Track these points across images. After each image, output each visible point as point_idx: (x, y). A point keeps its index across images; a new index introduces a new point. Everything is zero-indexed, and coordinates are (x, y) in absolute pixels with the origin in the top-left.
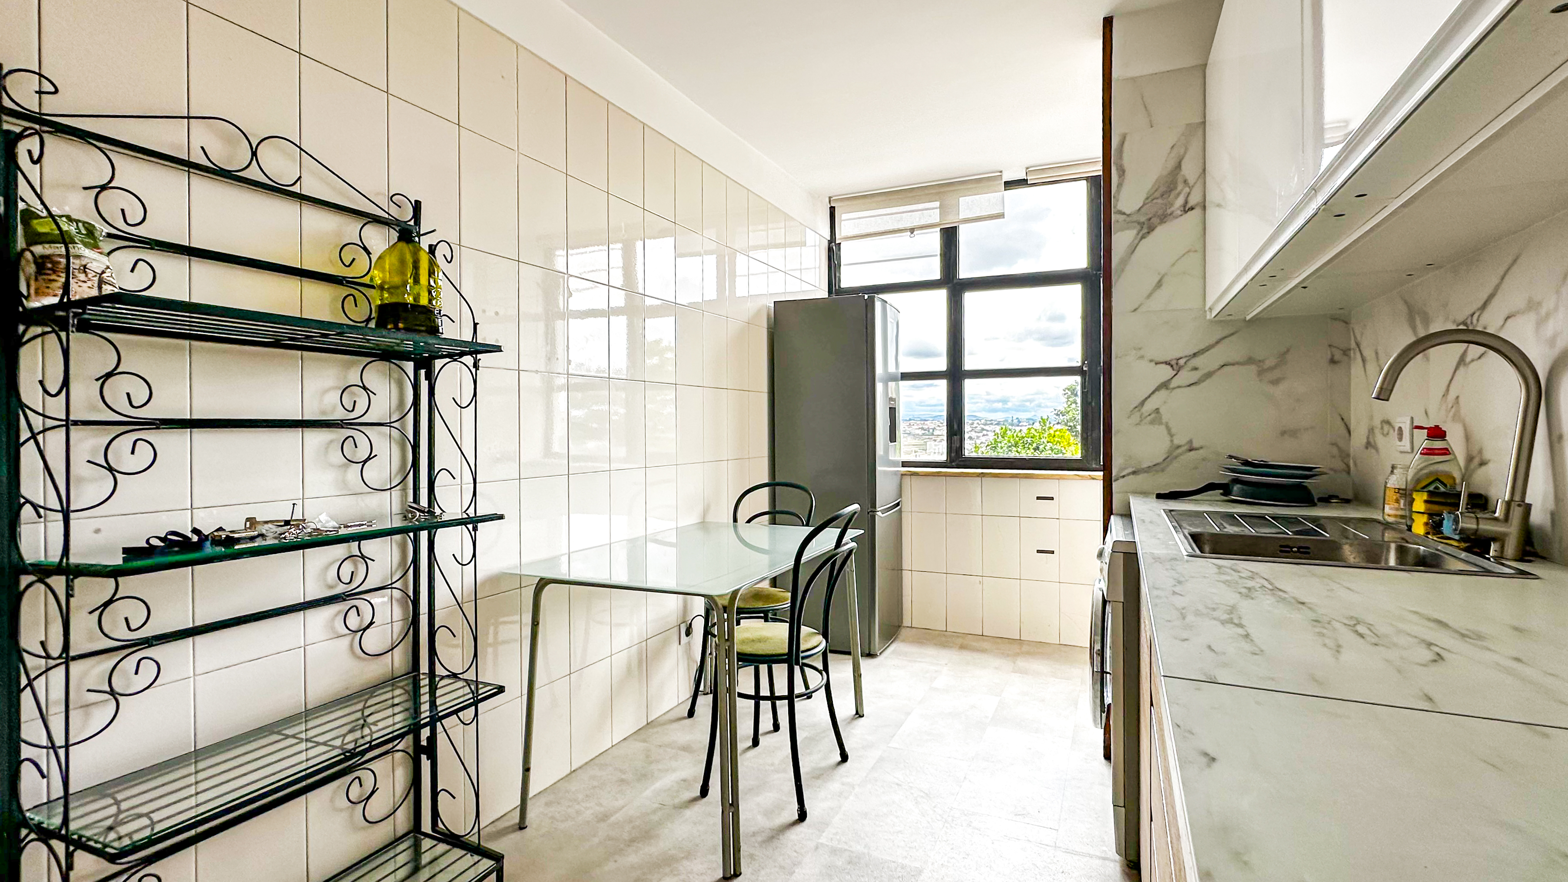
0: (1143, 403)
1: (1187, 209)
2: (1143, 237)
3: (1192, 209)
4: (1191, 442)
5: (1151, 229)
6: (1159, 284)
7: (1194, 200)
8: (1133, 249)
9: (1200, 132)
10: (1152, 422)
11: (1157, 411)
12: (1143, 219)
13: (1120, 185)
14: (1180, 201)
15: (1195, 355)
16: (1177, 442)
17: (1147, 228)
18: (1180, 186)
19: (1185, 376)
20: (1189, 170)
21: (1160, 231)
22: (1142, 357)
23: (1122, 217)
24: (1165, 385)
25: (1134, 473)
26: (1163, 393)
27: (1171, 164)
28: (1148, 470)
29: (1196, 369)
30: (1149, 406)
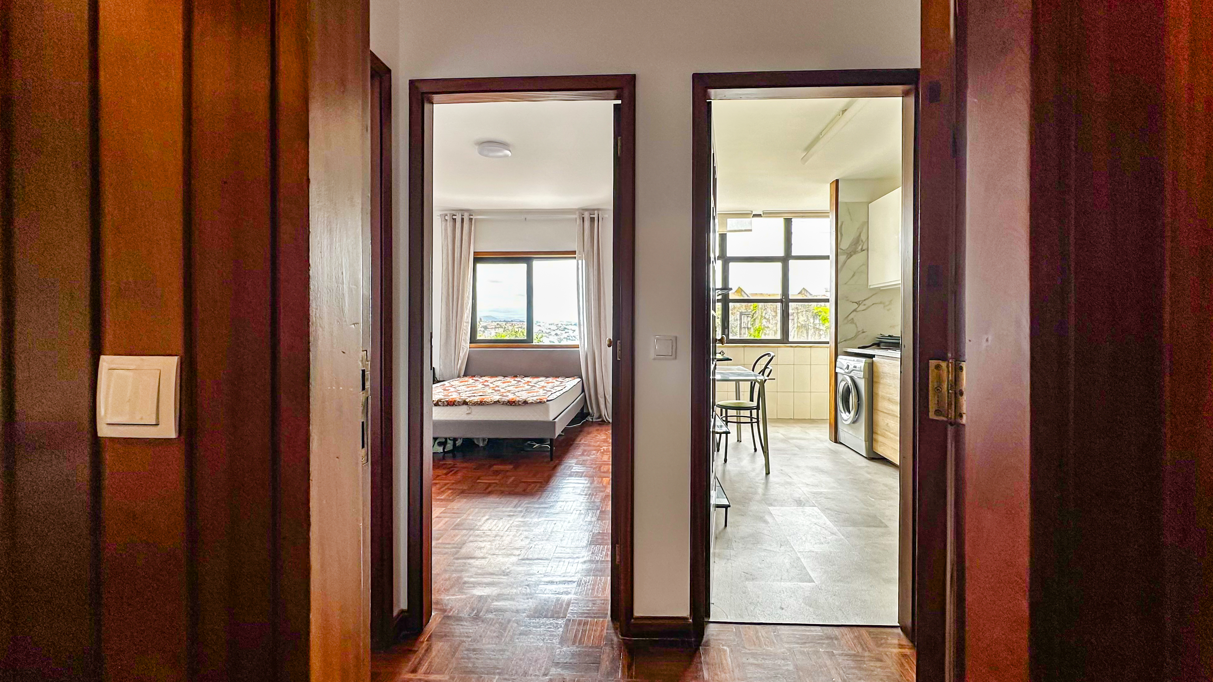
0: (848, 316)
1: (862, 250)
2: (848, 259)
3: (864, 250)
4: (863, 330)
5: (851, 256)
6: (853, 275)
7: (865, 247)
8: (845, 263)
9: (867, 224)
10: (851, 323)
11: (853, 319)
12: (848, 252)
13: (841, 239)
14: (860, 247)
15: (865, 300)
16: (859, 330)
17: (850, 256)
18: (860, 242)
19: (862, 307)
20: (863, 237)
21: (854, 256)
22: (848, 300)
23: (842, 251)
24: (855, 310)
25: (845, 341)
26: (855, 313)
27: (858, 234)
28: (850, 339)
29: (865, 305)
30: (851, 316)
